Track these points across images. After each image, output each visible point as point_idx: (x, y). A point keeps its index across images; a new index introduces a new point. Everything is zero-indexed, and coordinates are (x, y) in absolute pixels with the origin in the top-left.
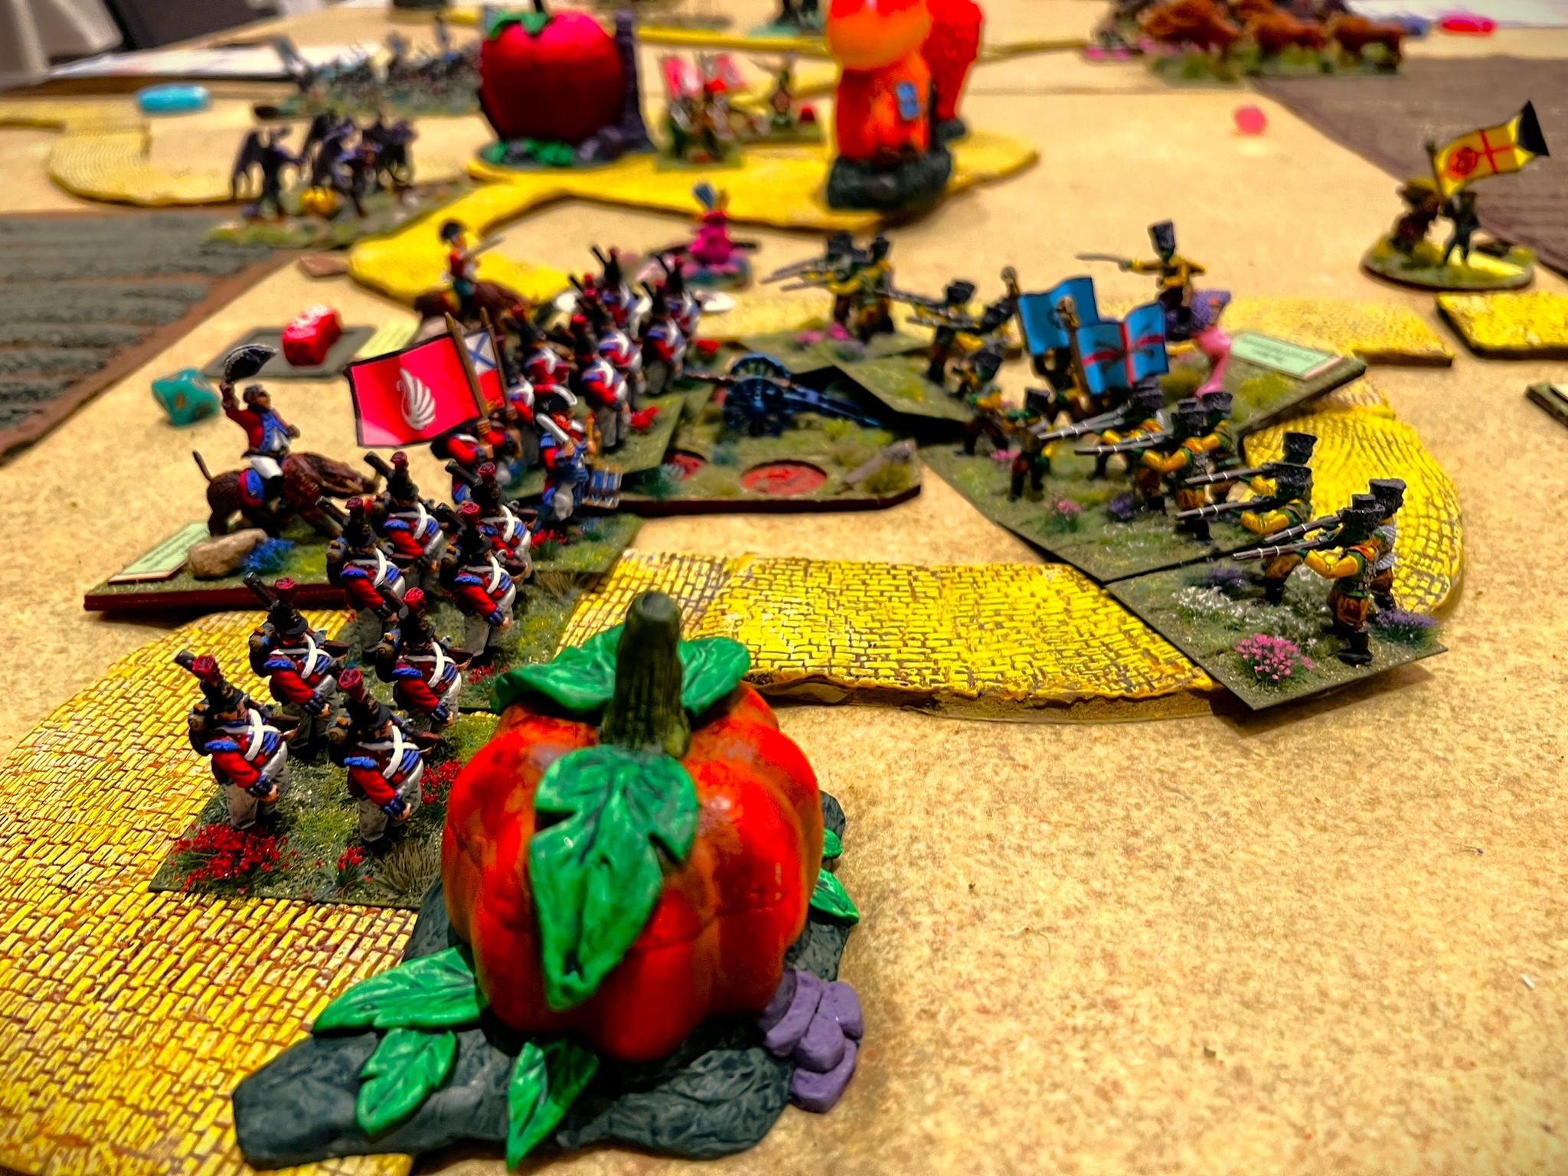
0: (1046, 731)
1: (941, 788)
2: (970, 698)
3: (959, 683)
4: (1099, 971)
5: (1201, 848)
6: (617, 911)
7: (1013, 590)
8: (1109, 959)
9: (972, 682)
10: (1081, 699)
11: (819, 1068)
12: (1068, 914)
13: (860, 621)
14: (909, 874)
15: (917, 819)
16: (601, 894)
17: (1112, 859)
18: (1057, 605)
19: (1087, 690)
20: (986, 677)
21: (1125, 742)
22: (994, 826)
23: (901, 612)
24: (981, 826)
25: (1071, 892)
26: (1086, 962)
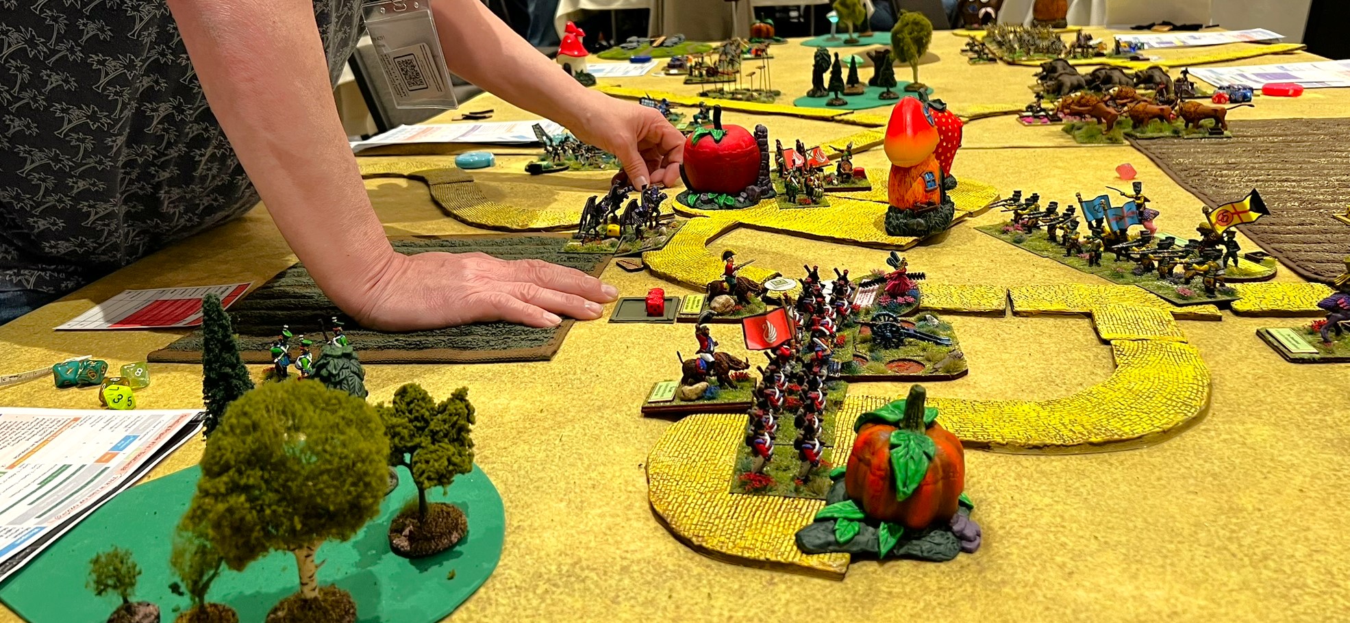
0: (1034, 458)
1: (996, 472)
2: (1003, 445)
3: (999, 440)
4: (1059, 520)
5: (1093, 490)
6: (917, 471)
7: (1015, 409)
8: (1062, 517)
9: (1003, 439)
10: (1046, 445)
11: (970, 540)
12: (1047, 506)
13: (955, 419)
14: (989, 495)
15: (990, 480)
16: (912, 466)
17: (1062, 494)
18: (1034, 414)
19: (1048, 442)
20: (1009, 437)
21: (1065, 461)
22: (1017, 483)
23: (971, 416)
24: (1013, 482)
25: (1047, 501)
26: (1054, 517)
